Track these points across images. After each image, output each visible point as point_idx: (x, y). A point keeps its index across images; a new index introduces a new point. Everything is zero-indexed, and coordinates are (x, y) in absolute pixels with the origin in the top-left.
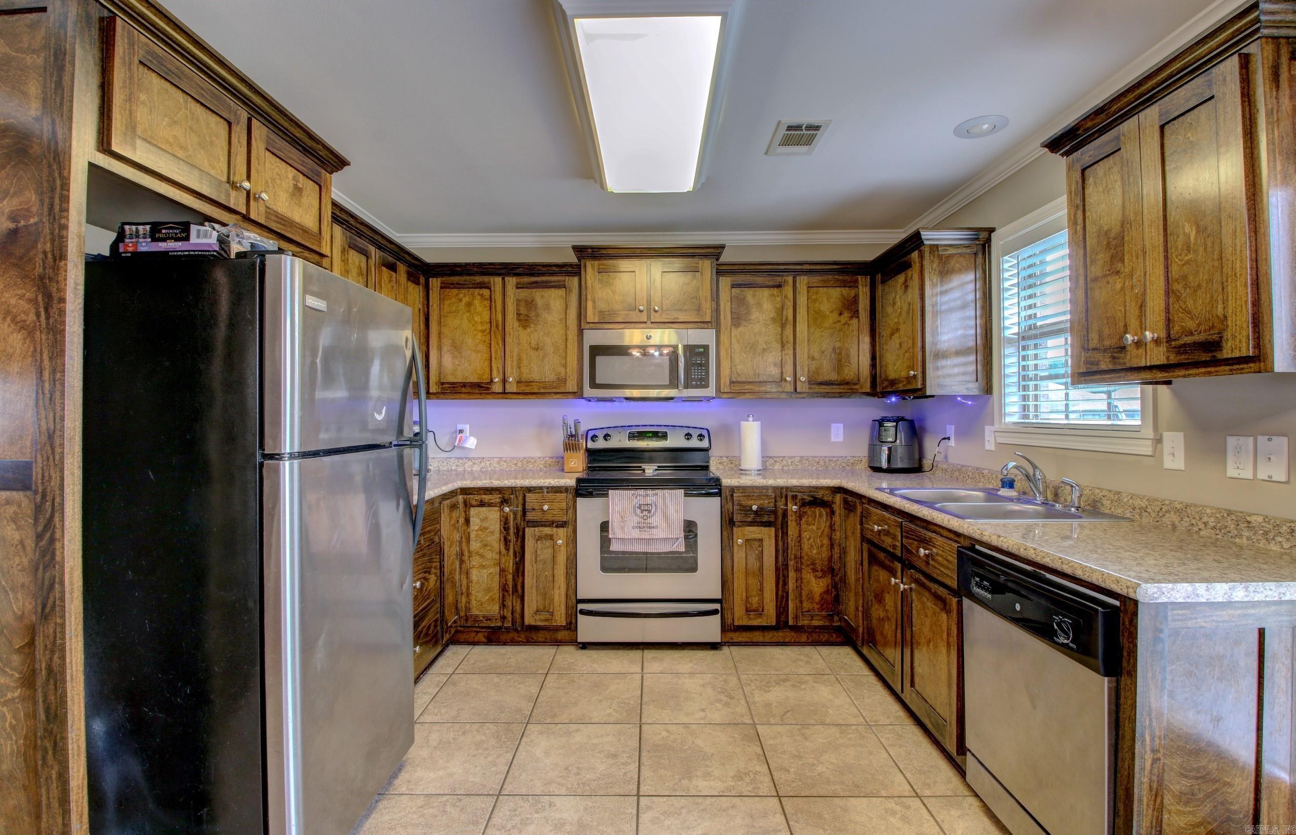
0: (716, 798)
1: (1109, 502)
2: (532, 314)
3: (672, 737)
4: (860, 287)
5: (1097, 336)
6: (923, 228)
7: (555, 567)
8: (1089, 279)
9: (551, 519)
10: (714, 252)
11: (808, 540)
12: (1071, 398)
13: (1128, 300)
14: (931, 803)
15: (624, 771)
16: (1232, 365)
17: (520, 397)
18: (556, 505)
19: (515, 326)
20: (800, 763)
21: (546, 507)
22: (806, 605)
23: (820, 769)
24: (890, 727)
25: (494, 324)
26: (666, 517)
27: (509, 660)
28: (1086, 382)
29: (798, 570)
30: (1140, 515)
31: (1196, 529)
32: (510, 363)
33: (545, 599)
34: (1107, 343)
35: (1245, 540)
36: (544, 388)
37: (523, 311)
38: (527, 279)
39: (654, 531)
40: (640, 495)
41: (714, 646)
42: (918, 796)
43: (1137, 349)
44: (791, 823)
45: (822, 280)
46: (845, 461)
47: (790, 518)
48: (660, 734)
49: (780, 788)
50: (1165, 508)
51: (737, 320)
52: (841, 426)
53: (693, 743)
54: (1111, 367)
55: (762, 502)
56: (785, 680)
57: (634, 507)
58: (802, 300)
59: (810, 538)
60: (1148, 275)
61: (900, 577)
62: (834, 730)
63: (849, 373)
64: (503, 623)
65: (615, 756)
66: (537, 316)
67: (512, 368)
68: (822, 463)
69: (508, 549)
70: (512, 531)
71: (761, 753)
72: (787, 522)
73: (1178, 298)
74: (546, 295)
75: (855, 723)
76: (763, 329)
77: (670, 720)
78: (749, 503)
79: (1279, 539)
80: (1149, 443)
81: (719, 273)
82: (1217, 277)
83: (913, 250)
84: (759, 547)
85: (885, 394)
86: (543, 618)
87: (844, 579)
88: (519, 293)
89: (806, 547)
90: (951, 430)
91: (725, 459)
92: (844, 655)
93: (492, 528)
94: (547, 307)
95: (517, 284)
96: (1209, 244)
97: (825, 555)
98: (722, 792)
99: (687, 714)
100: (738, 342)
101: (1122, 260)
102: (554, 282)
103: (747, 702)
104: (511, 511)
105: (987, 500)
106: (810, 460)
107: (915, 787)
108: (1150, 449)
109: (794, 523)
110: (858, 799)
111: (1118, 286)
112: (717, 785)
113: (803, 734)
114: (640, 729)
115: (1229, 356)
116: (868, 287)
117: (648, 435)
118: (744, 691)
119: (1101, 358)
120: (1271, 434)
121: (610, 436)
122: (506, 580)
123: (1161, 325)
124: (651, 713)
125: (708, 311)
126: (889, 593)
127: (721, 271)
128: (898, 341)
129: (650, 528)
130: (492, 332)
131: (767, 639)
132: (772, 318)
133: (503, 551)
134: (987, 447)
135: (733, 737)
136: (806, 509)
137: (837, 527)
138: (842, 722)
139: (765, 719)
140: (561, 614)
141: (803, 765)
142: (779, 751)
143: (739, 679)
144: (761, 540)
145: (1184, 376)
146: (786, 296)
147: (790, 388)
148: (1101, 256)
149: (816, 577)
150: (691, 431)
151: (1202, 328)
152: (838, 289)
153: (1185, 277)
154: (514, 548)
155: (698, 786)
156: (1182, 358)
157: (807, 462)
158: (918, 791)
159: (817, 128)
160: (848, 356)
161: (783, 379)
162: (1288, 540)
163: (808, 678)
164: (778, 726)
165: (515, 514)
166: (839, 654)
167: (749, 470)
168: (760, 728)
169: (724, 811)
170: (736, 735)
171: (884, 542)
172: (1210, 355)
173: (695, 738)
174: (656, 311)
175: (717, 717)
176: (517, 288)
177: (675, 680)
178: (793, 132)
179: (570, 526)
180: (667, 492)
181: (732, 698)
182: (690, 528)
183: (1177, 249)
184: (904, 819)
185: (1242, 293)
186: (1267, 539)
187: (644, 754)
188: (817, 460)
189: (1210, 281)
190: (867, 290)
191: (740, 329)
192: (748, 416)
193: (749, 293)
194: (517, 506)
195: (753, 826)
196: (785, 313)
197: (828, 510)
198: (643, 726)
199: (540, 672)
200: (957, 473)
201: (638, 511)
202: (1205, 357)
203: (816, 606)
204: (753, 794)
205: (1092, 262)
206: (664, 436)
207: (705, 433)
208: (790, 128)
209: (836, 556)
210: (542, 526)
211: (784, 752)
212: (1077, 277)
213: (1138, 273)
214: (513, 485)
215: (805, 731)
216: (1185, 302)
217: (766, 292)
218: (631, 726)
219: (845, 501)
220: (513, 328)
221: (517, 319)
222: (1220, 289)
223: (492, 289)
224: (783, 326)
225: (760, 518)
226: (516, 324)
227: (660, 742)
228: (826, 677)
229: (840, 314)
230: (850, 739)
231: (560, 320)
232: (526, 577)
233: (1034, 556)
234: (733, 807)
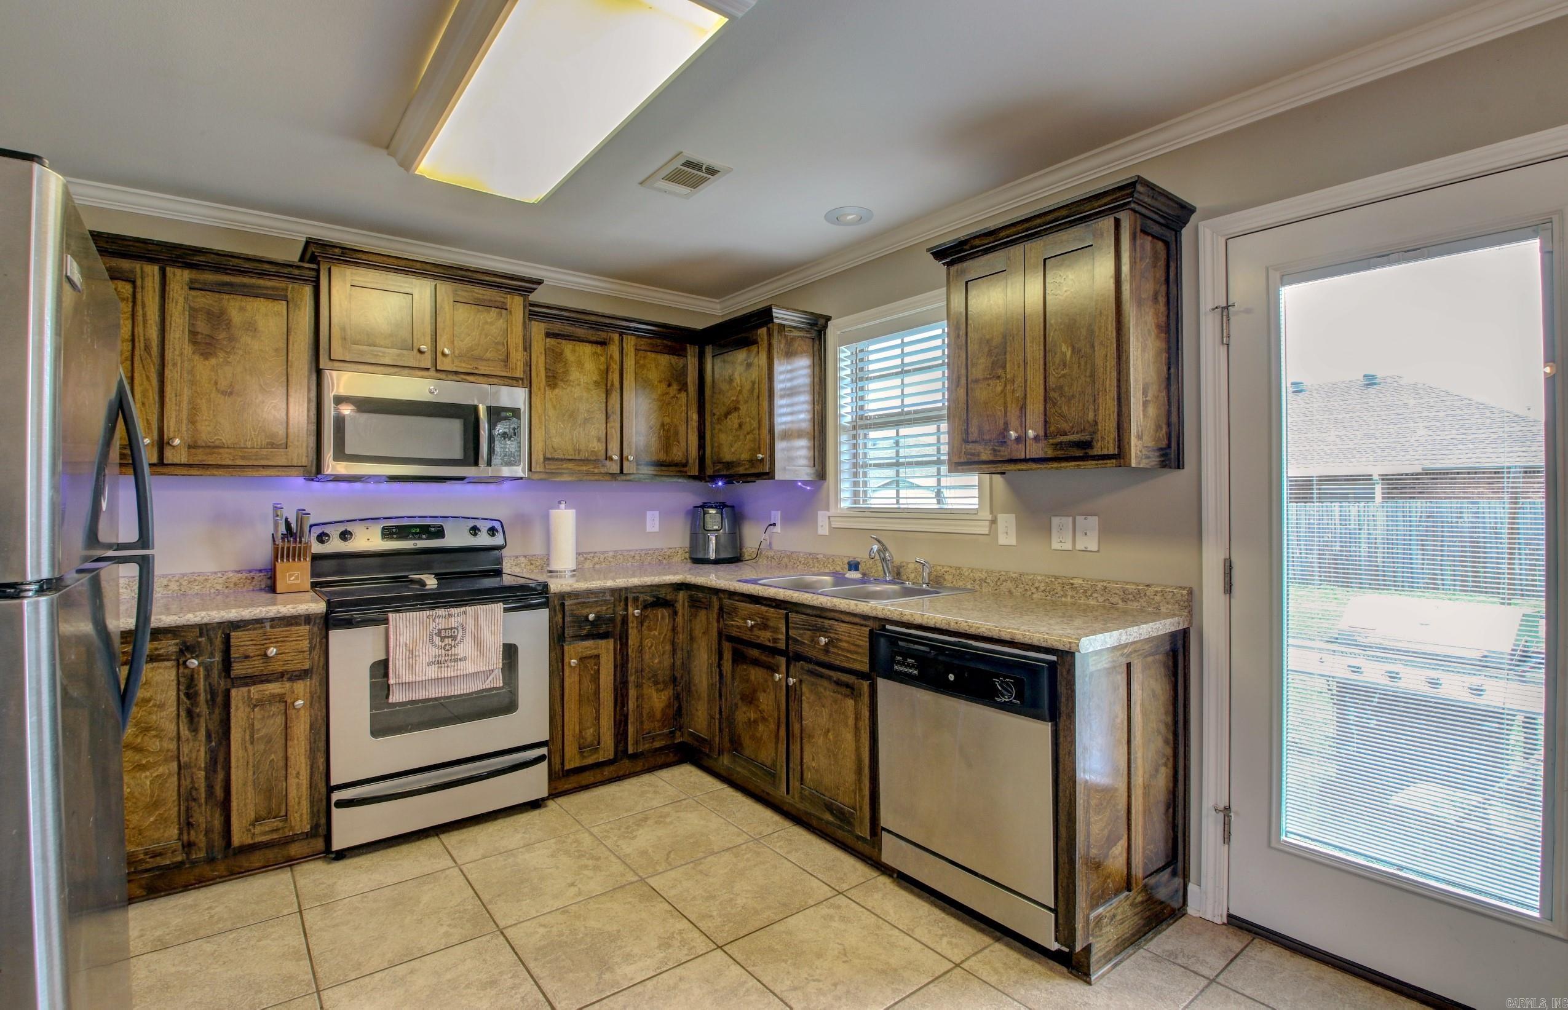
0: (656, 978)
1: (951, 576)
2: (222, 335)
3: (554, 930)
4: (689, 357)
5: (976, 431)
6: (776, 305)
7: (289, 743)
8: (969, 379)
9: (280, 669)
10: (525, 286)
11: (650, 648)
12: (942, 484)
13: (1010, 402)
14: (852, 894)
15: (518, 996)
16: (1098, 460)
17: (193, 471)
18: (288, 647)
19: (186, 352)
20: (717, 903)
21: (272, 651)
22: (647, 726)
23: (740, 901)
24: (776, 834)
25: (140, 345)
26: (478, 642)
27: (213, 912)
28: (963, 471)
29: (639, 686)
30: (981, 586)
31: (1029, 593)
32: (174, 414)
33: (270, 798)
34: (987, 437)
35: (1069, 598)
36: (243, 458)
37: (202, 327)
38: (210, 277)
39: (461, 664)
40: (439, 617)
41: (535, 805)
42: (840, 893)
43: (1017, 444)
44: (749, 969)
45: (651, 344)
46: (661, 554)
47: (630, 625)
48: (537, 932)
49: (715, 937)
50: (1002, 578)
51: (553, 379)
52: (657, 513)
53: (586, 927)
54: (991, 458)
55: (599, 609)
56: (646, 819)
57: (431, 635)
58: (630, 363)
59: (652, 646)
60: (1028, 382)
61: (785, 671)
62: (727, 856)
63: (677, 454)
64: (188, 854)
65: (493, 983)
66: (232, 339)
67: (179, 421)
68: (637, 557)
69: (194, 730)
70: (202, 698)
71: (672, 908)
72: (627, 631)
73: (1055, 404)
74: (249, 307)
75: (742, 842)
76: (585, 394)
77: (537, 911)
78: (585, 612)
79: (1095, 595)
80: (987, 523)
81: (533, 314)
82: (1089, 390)
83: (761, 326)
84: (595, 665)
85: (713, 478)
86: (267, 829)
87: (688, 688)
88: (194, 297)
89: (647, 657)
90: (776, 516)
91: (523, 559)
92: (687, 775)
93: (159, 698)
94: (251, 328)
95: (192, 281)
96: (1083, 363)
97: (667, 662)
98: (658, 968)
99: (555, 897)
100: (554, 407)
101: (1004, 367)
102: (267, 288)
103: (619, 858)
104: (200, 665)
105: (836, 584)
106: (625, 554)
107: (833, 886)
108: (987, 529)
109: (635, 631)
110: (793, 917)
111: (999, 389)
112: (648, 963)
113: (701, 872)
114: (505, 936)
115: (1099, 453)
116: (697, 359)
117: (414, 530)
118: (606, 846)
119: (982, 450)
120: (1086, 514)
121: (351, 534)
122: (193, 782)
123: (1041, 424)
124: (504, 912)
125: (519, 363)
126: (765, 691)
127: (534, 312)
128: (736, 422)
129: (456, 660)
130: (137, 359)
131: (599, 778)
132: (595, 382)
133: (185, 732)
134: (821, 531)
135: (630, 903)
136: (648, 612)
137: (680, 629)
138: (731, 846)
139: (650, 870)
140: (301, 815)
141: (721, 904)
142: (689, 899)
143: (591, 834)
144: (597, 657)
145: (1057, 468)
146: (611, 357)
147: (615, 469)
148: (982, 360)
149: (658, 691)
150: (479, 524)
151: (1075, 430)
152: (667, 356)
153: (1061, 387)
154: (206, 726)
155: (626, 975)
156: (1059, 453)
157: (621, 557)
158: (837, 888)
159: (712, 171)
160: (677, 433)
161: (608, 458)
162: (1102, 595)
163: (667, 809)
164: (669, 872)
165: (208, 669)
166: (681, 774)
167: (560, 572)
168: (652, 882)
169: (674, 988)
170: (630, 900)
171: (759, 637)
172: (1084, 451)
173: (584, 920)
174: (444, 354)
175: (595, 885)
176: (191, 288)
177: (510, 860)
178: (689, 170)
179: (314, 676)
180: (480, 609)
181: (598, 859)
182: (510, 652)
183: (1054, 364)
184: (843, 919)
185: (1109, 404)
186: (1086, 596)
187: (531, 965)
188: (632, 553)
189: (1083, 393)
190: (696, 361)
191: (556, 391)
192: (560, 503)
193: (568, 347)
194: (212, 655)
195: (716, 991)
196: (610, 377)
197: (671, 611)
198: (504, 931)
199: (285, 912)
200: (786, 560)
201: (437, 640)
202: (1079, 453)
203: (657, 724)
204: (692, 957)
205: (973, 365)
206: (440, 533)
207: (497, 525)
208: (688, 164)
209: (678, 663)
210: (262, 682)
211: (694, 898)
212: (959, 377)
213: (1019, 380)
214: (205, 621)
215: (700, 868)
216: (1061, 408)
217: (587, 349)
218: (488, 937)
219: (691, 597)
220: (181, 354)
221: (190, 341)
222: (1091, 400)
223: (139, 283)
224: (608, 393)
225: (597, 630)
226: (188, 349)
227: (543, 943)
228: (684, 802)
229: (669, 385)
230: (748, 860)
231: (277, 350)
232: (233, 770)
233: (967, 628)
234: (681, 979)
